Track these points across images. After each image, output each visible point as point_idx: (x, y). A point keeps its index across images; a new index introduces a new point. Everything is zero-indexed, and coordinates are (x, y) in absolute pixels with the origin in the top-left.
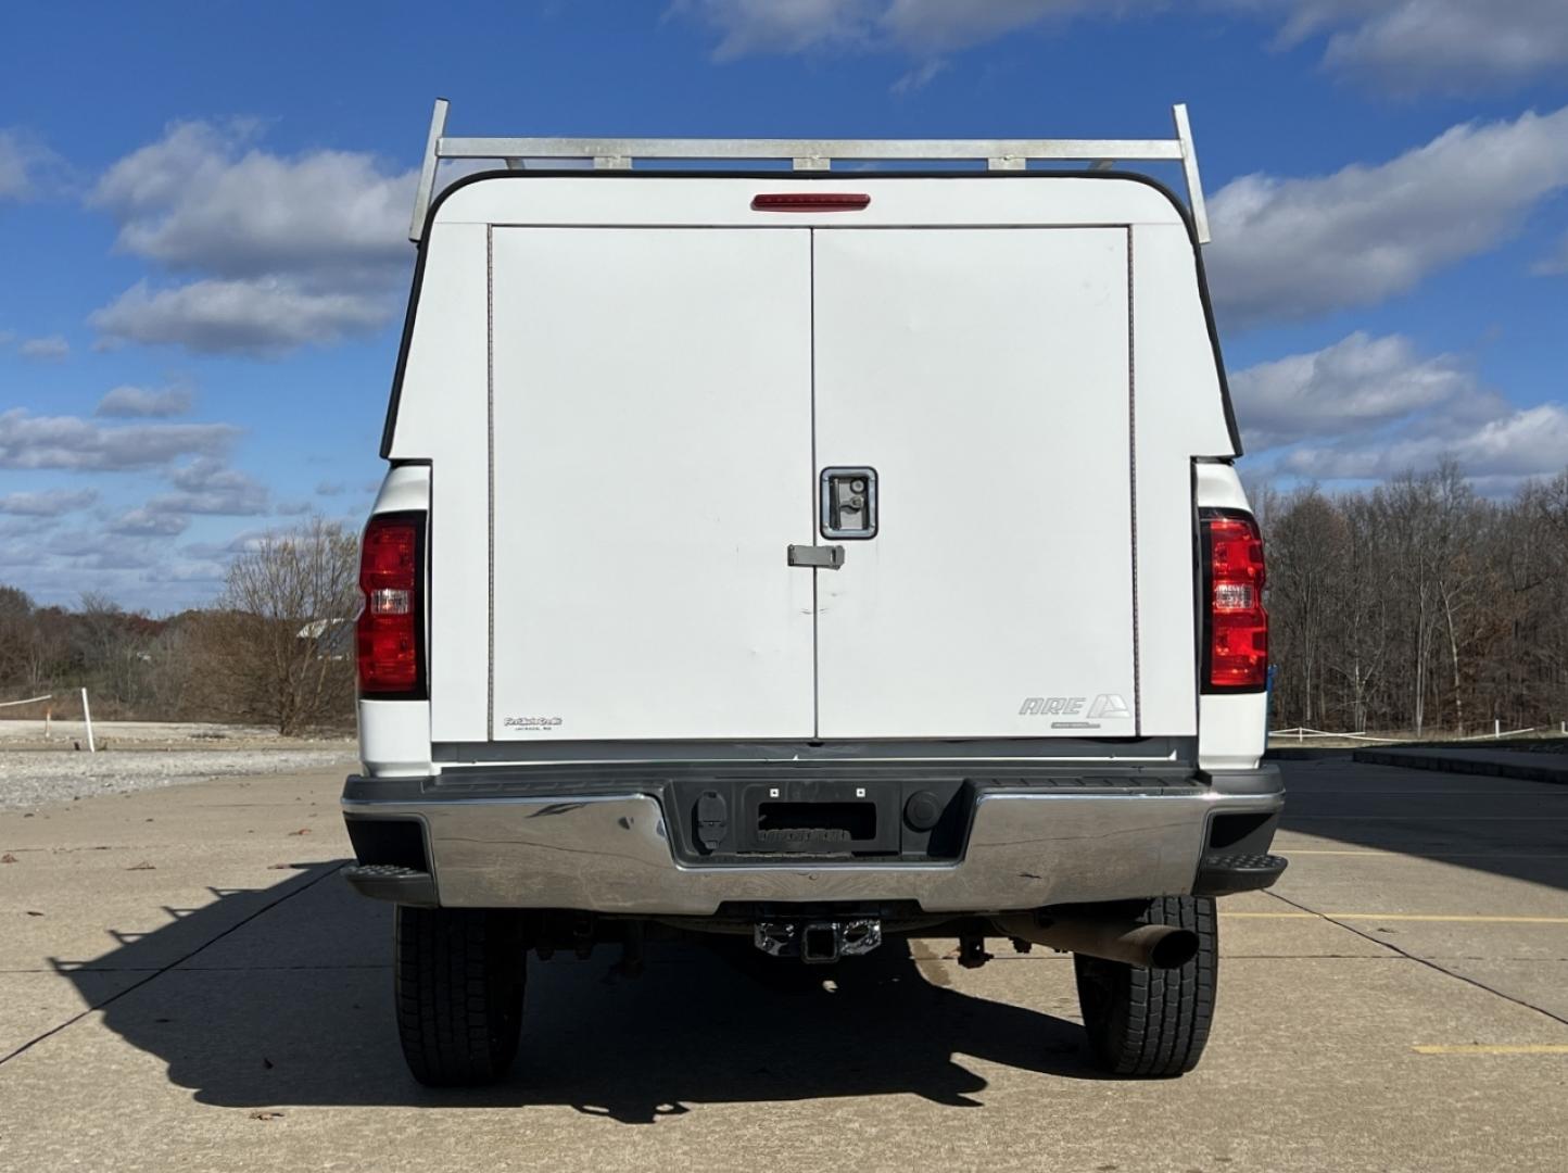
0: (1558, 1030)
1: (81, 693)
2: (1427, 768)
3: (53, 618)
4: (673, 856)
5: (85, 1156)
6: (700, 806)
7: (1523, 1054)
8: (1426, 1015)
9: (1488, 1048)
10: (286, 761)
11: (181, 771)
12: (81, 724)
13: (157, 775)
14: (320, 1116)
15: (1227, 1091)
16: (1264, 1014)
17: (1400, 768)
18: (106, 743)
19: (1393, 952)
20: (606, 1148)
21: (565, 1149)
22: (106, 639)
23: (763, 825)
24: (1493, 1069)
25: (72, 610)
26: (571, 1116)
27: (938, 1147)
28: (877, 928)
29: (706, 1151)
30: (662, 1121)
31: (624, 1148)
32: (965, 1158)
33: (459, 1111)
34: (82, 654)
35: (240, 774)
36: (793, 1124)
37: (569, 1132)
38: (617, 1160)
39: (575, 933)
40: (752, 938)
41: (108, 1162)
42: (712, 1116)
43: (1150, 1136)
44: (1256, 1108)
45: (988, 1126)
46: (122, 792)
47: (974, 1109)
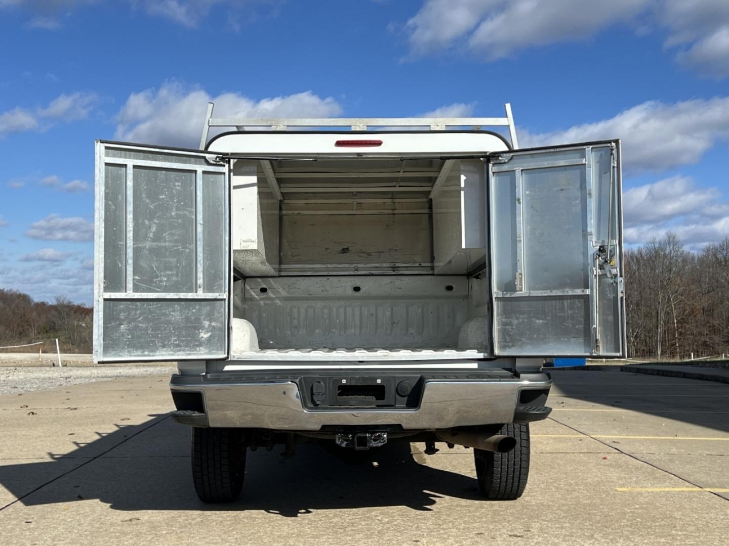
0: (678, 482)
1: (55, 341)
2: (653, 374)
3: (42, 307)
4: (302, 406)
5: (66, 529)
6: (314, 386)
7: (661, 491)
8: (624, 476)
9: (647, 489)
10: (146, 371)
11: (100, 375)
12: (55, 355)
13: (89, 377)
14: (161, 514)
15: (534, 505)
16: (556, 476)
17: (641, 374)
18: (66, 364)
19: (617, 451)
20: (277, 526)
21: (260, 527)
22: (65, 317)
23: (340, 395)
24: (647, 497)
25: (50, 303)
26: (263, 514)
27: (412, 526)
28: (385, 436)
29: (317, 527)
30: (301, 516)
31: (284, 526)
32: (423, 530)
33: (218, 512)
34: (54, 323)
35: (126, 376)
36: (354, 517)
37: (262, 520)
38: (281, 531)
39: (264, 438)
40: (335, 440)
41: (76, 531)
42: (321, 514)
43: (499, 522)
44: (545, 511)
45: (434, 518)
46: (75, 385)
47: (429, 512)
